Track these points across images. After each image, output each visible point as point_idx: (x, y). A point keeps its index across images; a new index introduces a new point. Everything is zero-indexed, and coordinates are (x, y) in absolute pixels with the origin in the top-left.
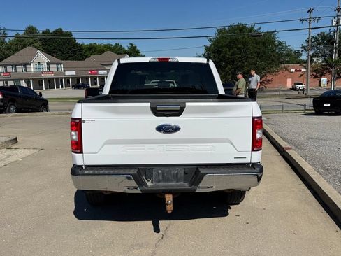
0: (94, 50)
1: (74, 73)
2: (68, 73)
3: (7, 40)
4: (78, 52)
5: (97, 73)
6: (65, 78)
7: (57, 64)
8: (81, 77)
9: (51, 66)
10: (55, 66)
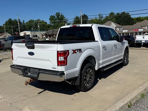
0: (139, 20)
1: (127, 31)
2: (124, 31)
3: (102, 19)
4: (131, 22)
5: (138, 31)
6: (122, 33)
7: (120, 27)
8: (130, 33)
9: (117, 28)
10: (119, 28)
